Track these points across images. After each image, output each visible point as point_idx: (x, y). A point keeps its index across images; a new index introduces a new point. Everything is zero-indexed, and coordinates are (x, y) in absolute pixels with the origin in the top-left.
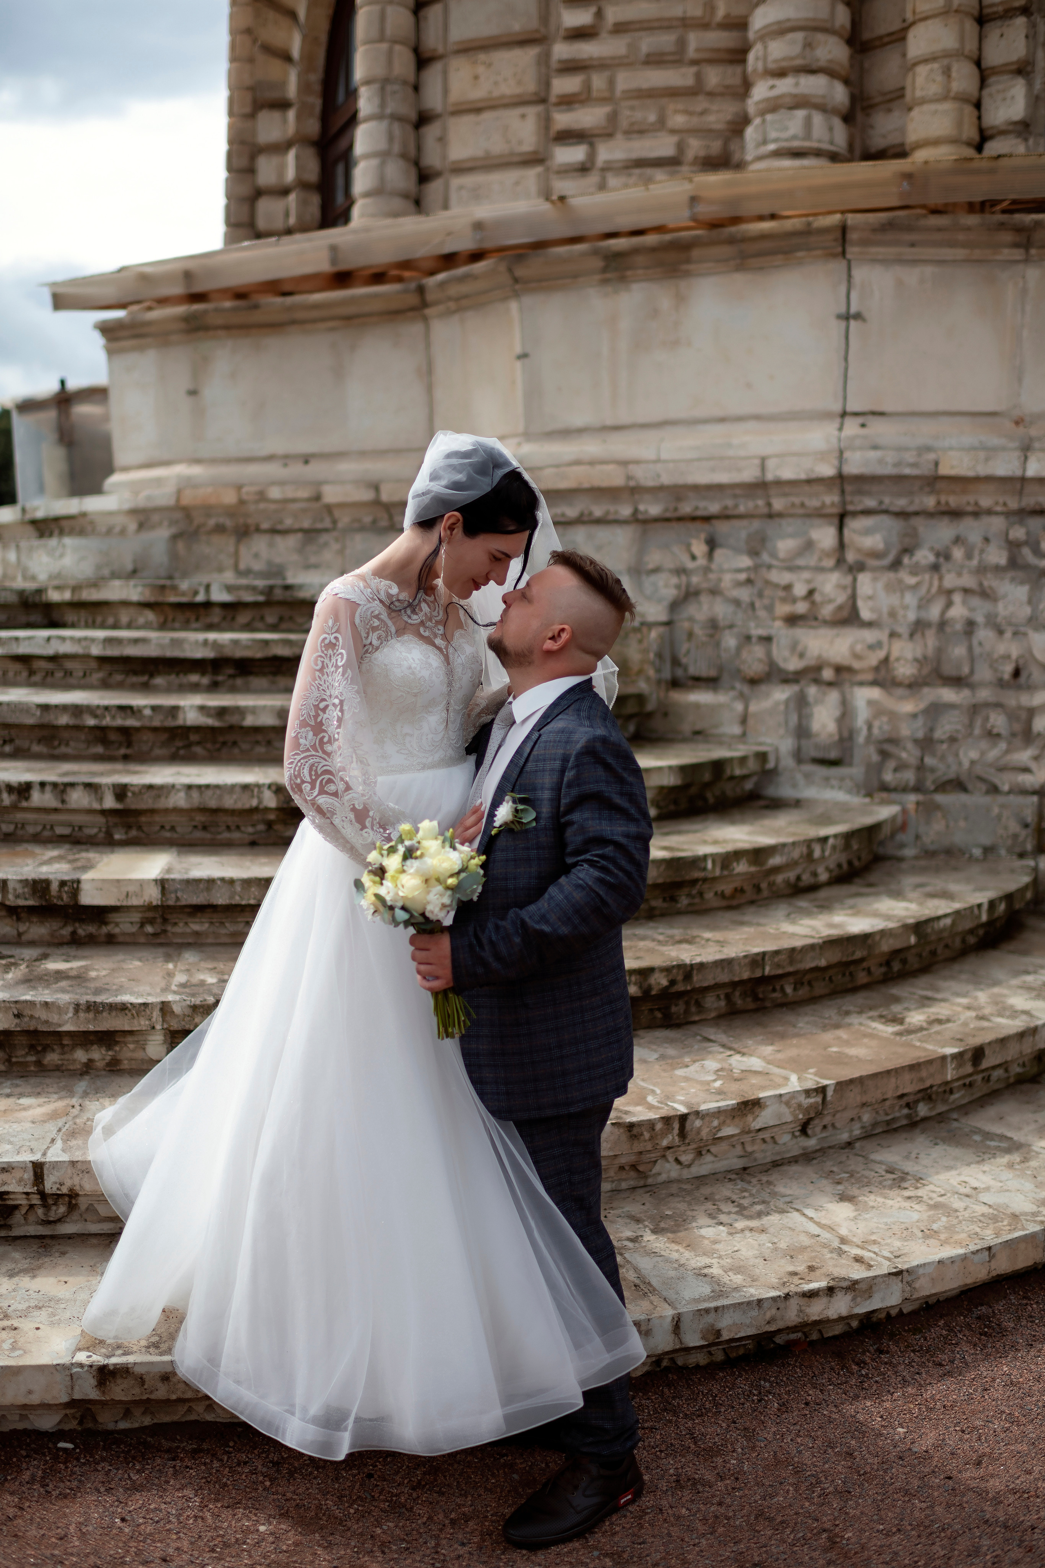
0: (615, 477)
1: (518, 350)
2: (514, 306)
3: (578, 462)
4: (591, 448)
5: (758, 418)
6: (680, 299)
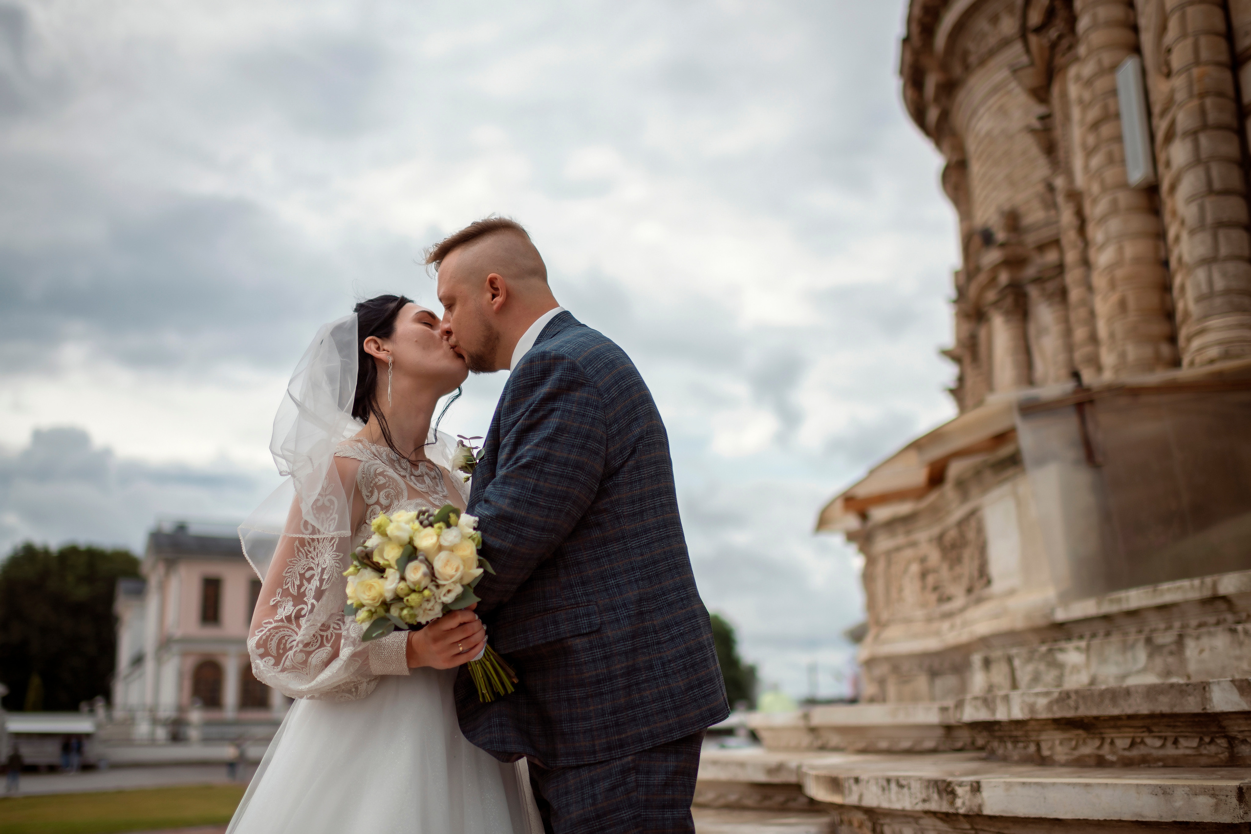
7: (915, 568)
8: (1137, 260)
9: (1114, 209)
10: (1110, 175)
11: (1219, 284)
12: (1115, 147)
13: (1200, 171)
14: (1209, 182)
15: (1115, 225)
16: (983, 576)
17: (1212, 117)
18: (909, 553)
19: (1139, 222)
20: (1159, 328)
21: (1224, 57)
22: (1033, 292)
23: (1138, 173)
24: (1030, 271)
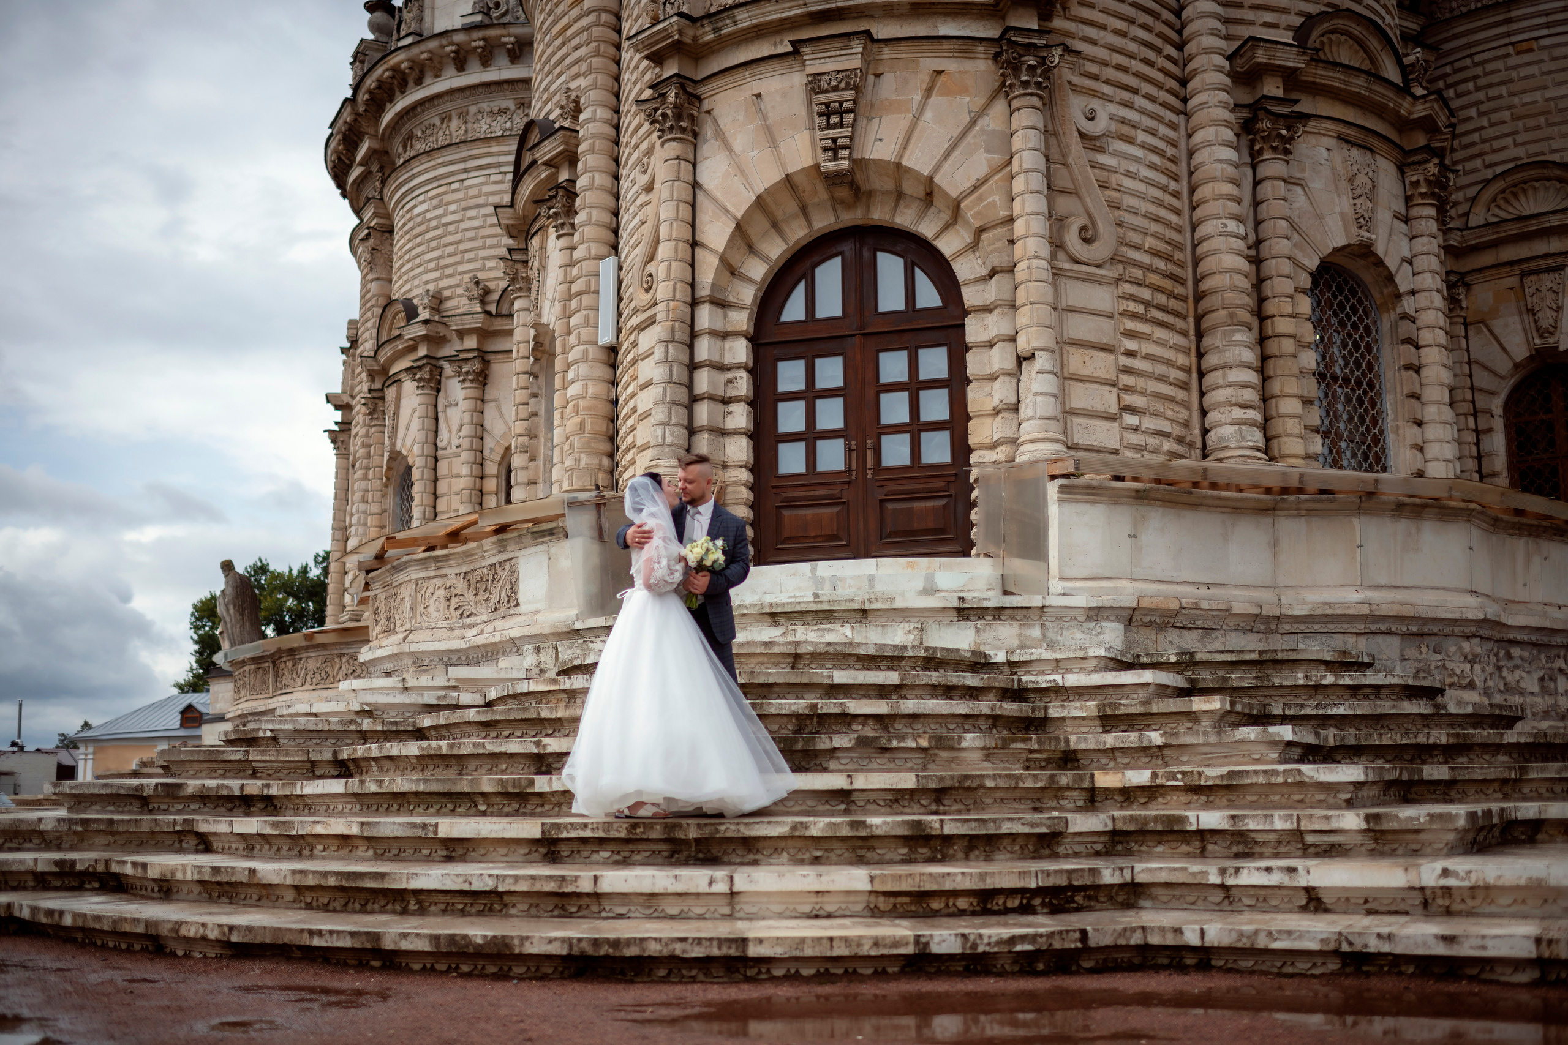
0: (1409, 611)
1: (1358, 543)
2: (1356, 521)
3: (1393, 603)
4: (1398, 596)
5: (1444, 589)
6: (1419, 530)
7: (441, 593)
8: (595, 397)
9: (584, 359)
10: (585, 333)
11: (669, 440)
12: (591, 313)
13: (667, 367)
14: (671, 376)
15: (583, 369)
16: (513, 601)
17: (677, 336)
18: (438, 582)
19: (603, 371)
20: (606, 447)
21: (689, 299)
22: (448, 369)
23: (606, 338)
24: (447, 351)
